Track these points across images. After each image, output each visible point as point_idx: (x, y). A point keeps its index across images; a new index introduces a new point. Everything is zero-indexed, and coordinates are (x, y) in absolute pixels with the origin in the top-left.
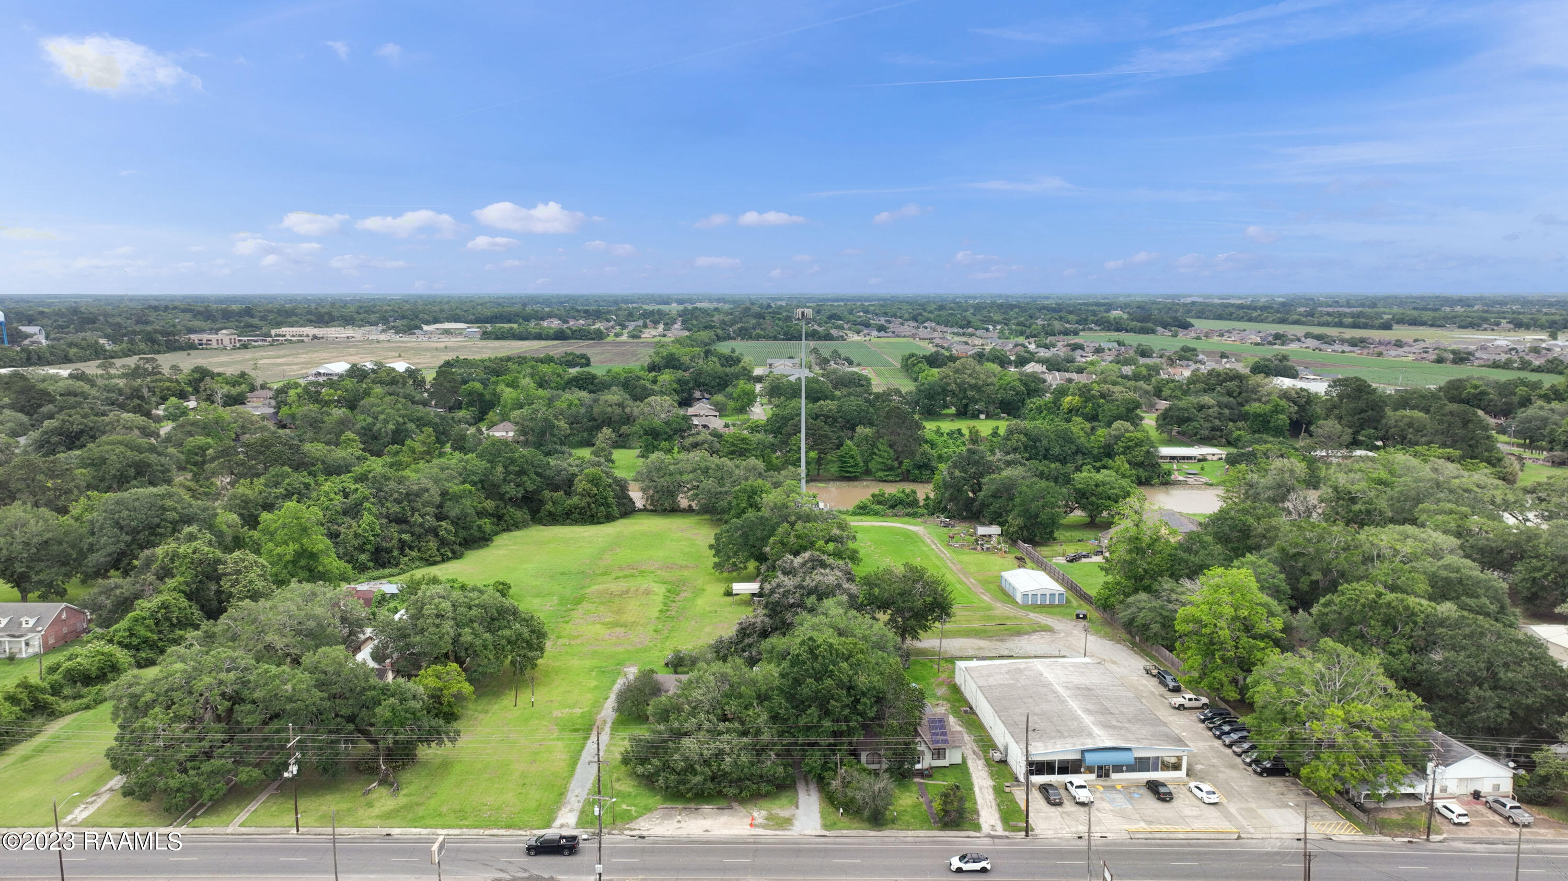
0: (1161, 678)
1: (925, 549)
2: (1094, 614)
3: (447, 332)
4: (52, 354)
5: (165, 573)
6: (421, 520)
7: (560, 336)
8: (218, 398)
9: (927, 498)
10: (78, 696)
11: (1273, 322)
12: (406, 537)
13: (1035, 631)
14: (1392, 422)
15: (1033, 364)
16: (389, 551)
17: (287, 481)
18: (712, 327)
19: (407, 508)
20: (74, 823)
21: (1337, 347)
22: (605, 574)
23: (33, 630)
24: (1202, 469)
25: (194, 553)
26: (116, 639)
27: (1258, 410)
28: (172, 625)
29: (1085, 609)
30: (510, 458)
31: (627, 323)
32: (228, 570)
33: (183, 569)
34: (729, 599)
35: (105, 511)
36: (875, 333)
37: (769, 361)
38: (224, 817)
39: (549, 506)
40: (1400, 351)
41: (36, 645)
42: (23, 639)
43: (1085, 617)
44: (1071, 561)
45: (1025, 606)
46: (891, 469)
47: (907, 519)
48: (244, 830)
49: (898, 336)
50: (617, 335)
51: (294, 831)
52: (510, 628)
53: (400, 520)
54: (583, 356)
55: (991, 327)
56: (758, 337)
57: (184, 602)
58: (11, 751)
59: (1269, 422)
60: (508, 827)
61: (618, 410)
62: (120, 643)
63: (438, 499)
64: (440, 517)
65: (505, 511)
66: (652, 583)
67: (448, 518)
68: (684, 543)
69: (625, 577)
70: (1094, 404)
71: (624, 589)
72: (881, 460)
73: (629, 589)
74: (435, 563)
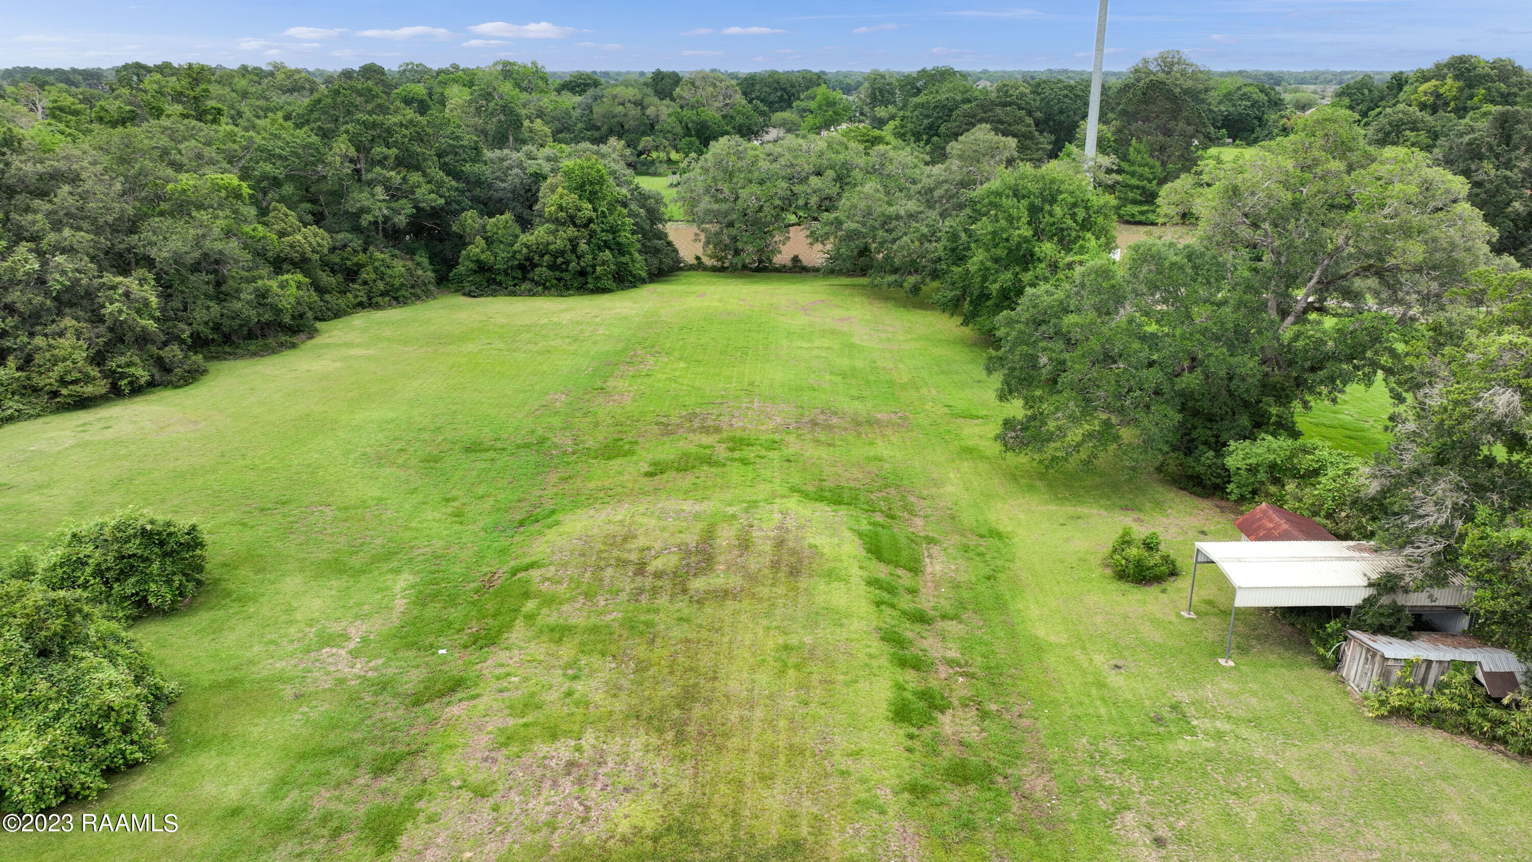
22: (611, 450)
39: (478, 249)
65: (362, 257)
66: (793, 504)
67: (149, 262)
68: (826, 343)
69: (684, 465)
70: (1489, 89)
71: (691, 539)
72: (1134, 182)
73: (709, 535)
74: (83, 403)
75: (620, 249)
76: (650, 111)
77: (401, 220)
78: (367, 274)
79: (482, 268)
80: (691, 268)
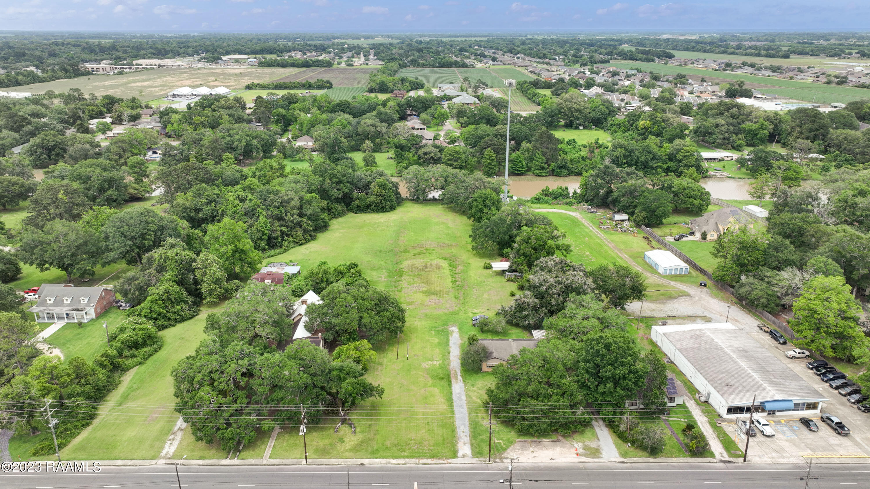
0: (773, 334)
1: (587, 230)
2: (709, 283)
3: (237, 61)
4: (9, 80)
5: (161, 269)
6: (292, 218)
7: (306, 64)
8: (125, 117)
9: (575, 192)
10: (133, 356)
11: (719, 53)
12: (284, 229)
13: (680, 296)
14: (834, 137)
15: (595, 87)
16: (276, 238)
17: (206, 193)
18: (396, 59)
19: (283, 211)
20: (168, 456)
21: (764, 72)
22: (405, 252)
23: (88, 305)
24: (724, 167)
25: (177, 255)
26: (143, 314)
27: (751, 128)
28: (172, 302)
29: (702, 278)
30: (332, 173)
31: (342, 55)
32: (199, 266)
33: (172, 266)
34: (488, 271)
35: (114, 226)
36: (491, 62)
37: (439, 85)
38: (257, 451)
39: (357, 202)
40: (803, 75)
41: (92, 314)
42: (84, 312)
43: (705, 285)
44: (678, 240)
45: (665, 276)
46: (543, 168)
47: (565, 206)
48: (273, 461)
49: (504, 64)
50: (339, 64)
51: (304, 461)
52: (387, 310)
53: (280, 218)
54: (328, 82)
55: (557, 58)
56: (423, 65)
57: (177, 288)
58: (108, 398)
59: (757, 135)
60: (432, 457)
61: (373, 129)
62: (145, 317)
63: (298, 205)
64: (301, 215)
65: (332, 206)
66: (438, 260)
67: (306, 215)
68: (442, 226)
69: (419, 254)
70: (658, 126)
71: (424, 265)
72: (537, 163)
73: (426, 264)
74: (302, 244)
75: (391, 201)
76: (379, 129)
77: (340, 196)
78: (333, 210)
79: (358, 206)
80: (405, 200)
